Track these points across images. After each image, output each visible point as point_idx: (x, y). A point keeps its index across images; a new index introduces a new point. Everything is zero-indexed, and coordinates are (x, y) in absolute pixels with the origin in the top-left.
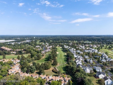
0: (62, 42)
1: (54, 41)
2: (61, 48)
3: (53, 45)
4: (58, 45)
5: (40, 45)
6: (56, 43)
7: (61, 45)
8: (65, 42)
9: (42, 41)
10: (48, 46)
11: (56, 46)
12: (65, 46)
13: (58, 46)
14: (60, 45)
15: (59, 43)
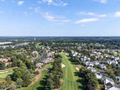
0: (67, 46)
1: (58, 43)
2: (66, 54)
3: (55, 50)
4: (63, 50)
5: (38, 50)
6: (60, 46)
7: (67, 51)
8: (72, 45)
9: (42, 44)
10: (49, 52)
11: (60, 52)
12: (73, 52)
13: (63, 52)
14: (65, 50)
15: (64, 46)
